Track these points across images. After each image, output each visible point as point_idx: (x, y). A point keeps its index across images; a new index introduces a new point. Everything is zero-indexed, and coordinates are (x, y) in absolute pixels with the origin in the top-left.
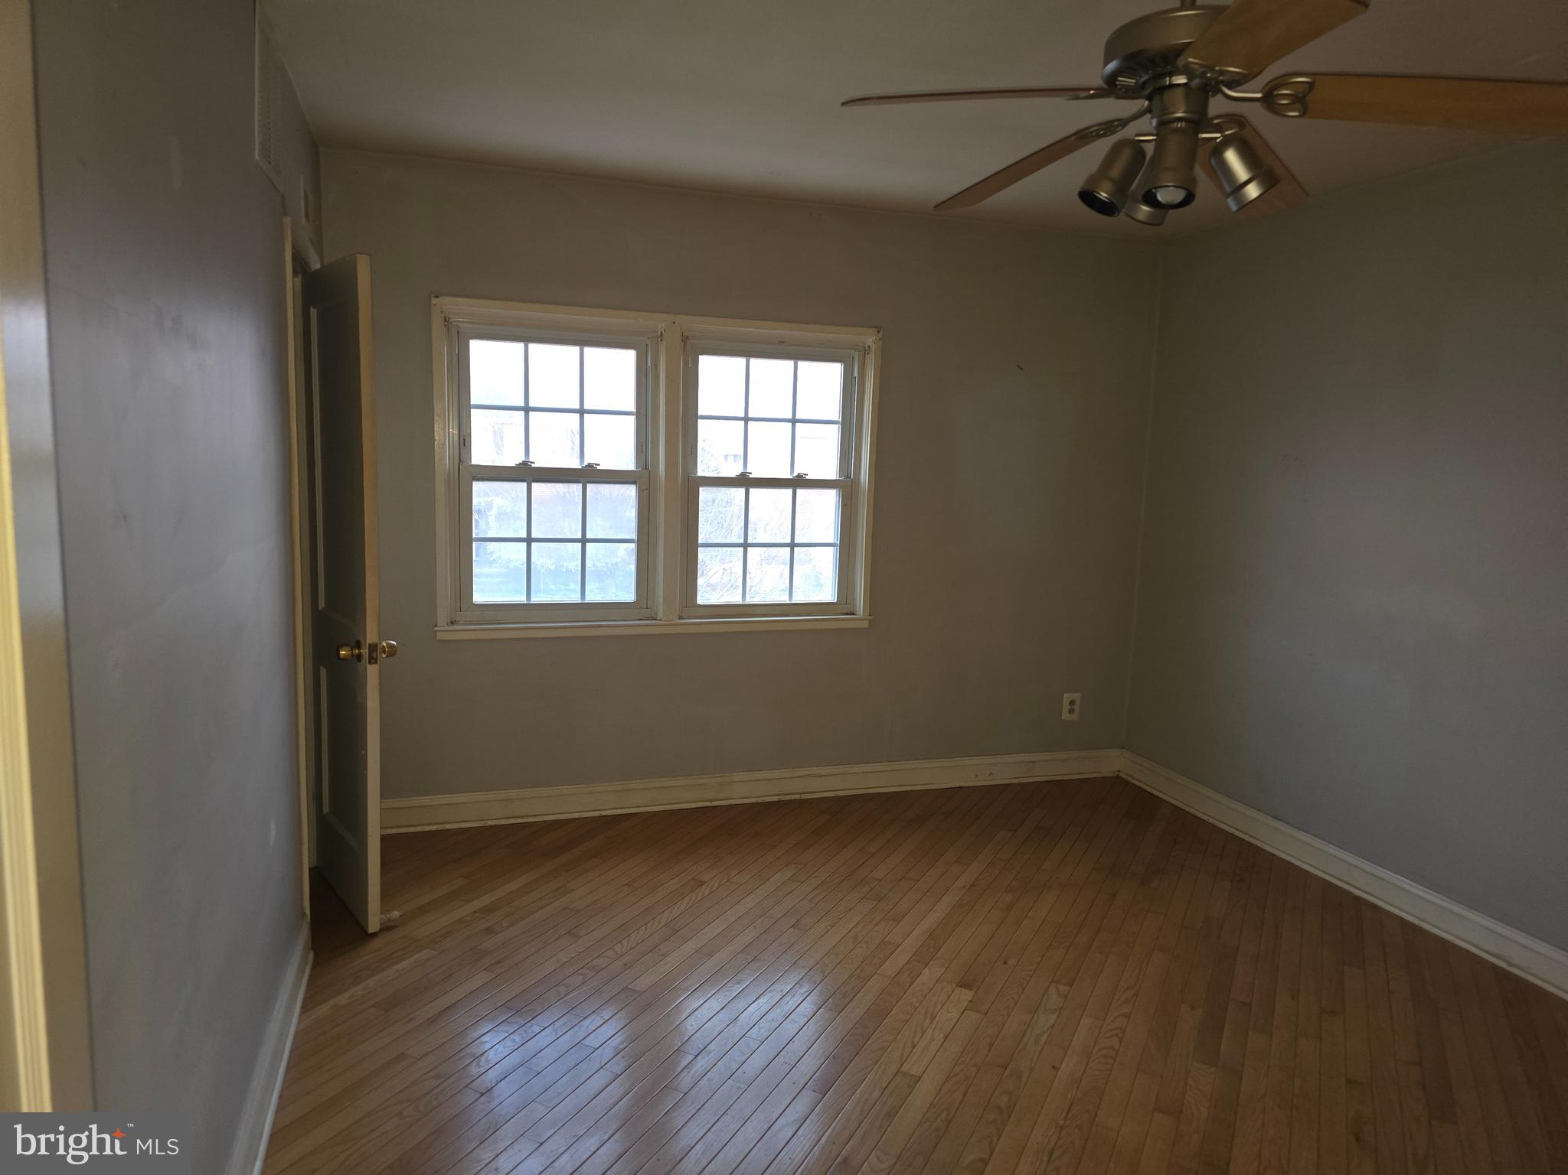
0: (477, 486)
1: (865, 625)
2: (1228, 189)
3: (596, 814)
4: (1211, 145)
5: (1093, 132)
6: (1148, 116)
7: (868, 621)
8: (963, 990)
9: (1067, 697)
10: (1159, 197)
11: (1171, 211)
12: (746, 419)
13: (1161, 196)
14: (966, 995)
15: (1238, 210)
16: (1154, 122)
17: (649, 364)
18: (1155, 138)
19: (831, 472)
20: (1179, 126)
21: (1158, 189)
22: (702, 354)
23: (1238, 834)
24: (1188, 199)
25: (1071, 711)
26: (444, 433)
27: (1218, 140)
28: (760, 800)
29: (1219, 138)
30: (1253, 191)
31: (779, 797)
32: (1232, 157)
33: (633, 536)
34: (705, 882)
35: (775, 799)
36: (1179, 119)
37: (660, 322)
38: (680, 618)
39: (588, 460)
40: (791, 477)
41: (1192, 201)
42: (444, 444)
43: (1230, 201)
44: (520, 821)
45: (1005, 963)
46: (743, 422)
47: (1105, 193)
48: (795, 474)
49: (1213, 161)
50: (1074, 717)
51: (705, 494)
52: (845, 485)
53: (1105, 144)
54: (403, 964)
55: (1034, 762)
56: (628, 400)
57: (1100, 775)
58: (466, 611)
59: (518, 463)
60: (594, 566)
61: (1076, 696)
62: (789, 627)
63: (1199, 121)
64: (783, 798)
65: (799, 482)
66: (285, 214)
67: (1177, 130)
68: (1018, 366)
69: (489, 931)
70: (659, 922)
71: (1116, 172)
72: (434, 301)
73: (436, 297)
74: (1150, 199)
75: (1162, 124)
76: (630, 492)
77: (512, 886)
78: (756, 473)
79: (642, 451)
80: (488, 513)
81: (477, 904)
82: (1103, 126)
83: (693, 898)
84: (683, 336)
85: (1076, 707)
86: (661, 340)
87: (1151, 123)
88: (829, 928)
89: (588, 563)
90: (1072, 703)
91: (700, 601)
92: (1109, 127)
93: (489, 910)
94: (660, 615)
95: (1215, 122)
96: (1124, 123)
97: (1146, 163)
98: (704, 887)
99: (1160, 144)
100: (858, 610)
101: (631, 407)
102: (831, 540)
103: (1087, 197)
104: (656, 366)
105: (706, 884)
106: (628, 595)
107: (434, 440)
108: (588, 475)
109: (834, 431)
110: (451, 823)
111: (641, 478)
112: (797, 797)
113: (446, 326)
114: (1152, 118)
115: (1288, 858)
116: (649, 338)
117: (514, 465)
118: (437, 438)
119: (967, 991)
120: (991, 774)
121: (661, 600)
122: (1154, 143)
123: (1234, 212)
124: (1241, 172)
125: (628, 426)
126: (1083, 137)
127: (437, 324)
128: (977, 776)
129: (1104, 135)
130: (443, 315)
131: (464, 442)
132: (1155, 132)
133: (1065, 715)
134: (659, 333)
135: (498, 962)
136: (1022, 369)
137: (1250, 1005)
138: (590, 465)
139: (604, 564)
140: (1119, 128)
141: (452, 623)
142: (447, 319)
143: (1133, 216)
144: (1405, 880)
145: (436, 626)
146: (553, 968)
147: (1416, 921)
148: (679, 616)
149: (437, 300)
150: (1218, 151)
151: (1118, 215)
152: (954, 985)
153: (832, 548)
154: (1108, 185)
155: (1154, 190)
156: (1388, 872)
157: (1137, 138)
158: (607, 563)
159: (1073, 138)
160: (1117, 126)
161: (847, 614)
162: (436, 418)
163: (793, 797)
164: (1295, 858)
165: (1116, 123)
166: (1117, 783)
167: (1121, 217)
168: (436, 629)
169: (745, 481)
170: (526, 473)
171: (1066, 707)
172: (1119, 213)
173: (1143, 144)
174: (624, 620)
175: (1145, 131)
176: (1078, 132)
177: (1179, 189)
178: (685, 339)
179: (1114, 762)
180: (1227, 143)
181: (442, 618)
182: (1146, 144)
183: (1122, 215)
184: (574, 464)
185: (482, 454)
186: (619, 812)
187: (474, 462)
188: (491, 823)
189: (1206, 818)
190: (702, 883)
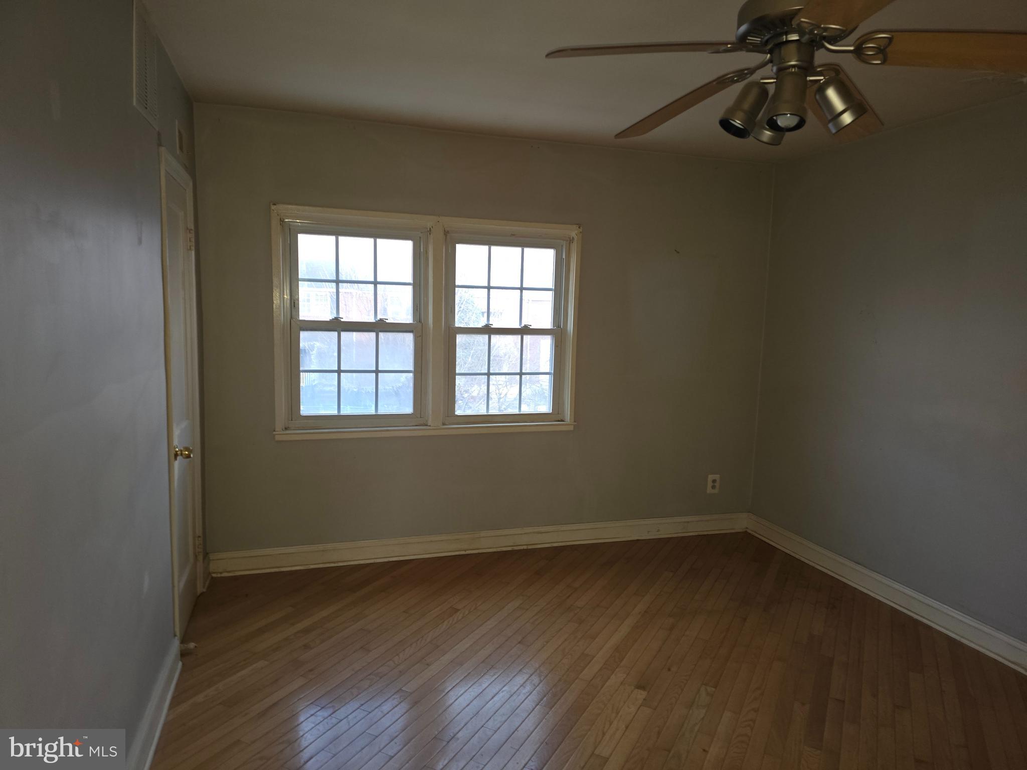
0: (303, 335)
1: (571, 428)
2: (829, 118)
3: (386, 560)
4: (816, 86)
5: (729, 78)
6: (770, 65)
7: (573, 426)
8: (639, 690)
9: (711, 477)
10: (779, 123)
11: (788, 134)
12: (489, 288)
13: (782, 122)
14: (641, 695)
15: (836, 133)
16: (775, 69)
17: (422, 250)
18: (775, 80)
19: (548, 324)
20: (793, 70)
21: (778, 117)
22: (459, 243)
23: (829, 573)
24: (800, 124)
25: (713, 487)
26: (280, 298)
27: (822, 82)
28: (499, 550)
29: (822, 80)
30: (847, 118)
31: (512, 548)
32: (832, 94)
33: (411, 368)
34: (459, 610)
35: (510, 549)
36: (793, 66)
37: (428, 221)
38: (444, 424)
39: (379, 317)
40: (520, 327)
41: (803, 125)
42: (280, 306)
43: (831, 126)
44: (333, 565)
45: (669, 670)
46: (486, 290)
47: (739, 120)
48: (523, 325)
49: (818, 97)
50: (716, 491)
51: (460, 339)
52: (557, 333)
53: (738, 88)
54: (243, 672)
55: (688, 522)
56: (407, 275)
57: (733, 531)
58: (295, 420)
59: (331, 319)
60: (384, 389)
61: (717, 477)
62: (519, 430)
63: (807, 68)
64: (516, 548)
65: (525, 331)
66: (160, 145)
67: (792, 73)
68: (676, 251)
69: (306, 647)
70: (426, 640)
71: (746, 106)
72: (273, 207)
73: (275, 204)
74: (773, 125)
75: (780, 70)
76: (409, 338)
77: (324, 613)
78: (496, 324)
79: (417, 310)
80: (311, 353)
81: (300, 626)
82: (737, 74)
83: (451, 622)
84: (445, 231)
85: (717, 484)
86: (430, 234)
87: (772, 70)
88: (545, 643)
89: (380, 386)
90: (714, 481)
91: (458, 412)
92: (741, 74)
93: (306, 631)
94: (429, 423)
95: (819, 69)
96: (752, 71)
97: (769, 98)
98: (458, 613)
99: (779, 85)
100: (566, 418)
101: (409, 279)
102: (548, 371)
103: (725, 124)
104: (426, 252)
105: (460, 612)
106: (408, 409)
107: (273, 303)
108: (380, 327)
109: (550, 295)
110: (285, 567)
111: (416, 328)
112: (525, 547)
113: (281, 224)
114: (773, 66)
115: (866, 591)
116: (421, 233)
117: (329, 320)
118: (275, 302)
119: (642, 692)
120: (658, 531)
121: (430, 412)
122: (774, 84)
123: (834, 134)
124: (838, 104)
125: (407, 293)
126: (722, 82)
127: (275, 223)
128: (649, 532)
129: (737, 81)
130: (279, 218)
131: (294, 304)
132: (775, 76)
133: (709, 490)
134: (429, 229)
135: (311, 670)
136: (678, 252)
137: (844, 702)
138: (381, 320)
139: (391, 388)
140: (748, 76)
141: (286, 429)
142: (282, 220)
143: (760, 139)
144: (950, 608)
145: (274, 431)
146: (349, 675)
147: (957, 638)
148: (443, 423)
149: (275, 207)
150: (822, 89)
151: (749, 137)
152: (633, 688)
153: (548, 376)
154: (740, 114)
155: (775, 118)
156: (937, 602)
157: (762, 81)
158: (393, 387)
159: (714, 83)
160: (747, 74)
161: (559, 421)
162: (274, 288)
163: (522, 548)
164: (871, 591)
165: (746, 72)
166: (746, 536)
167: (751, 139)
168: (274, 433)
169: (488, 330)
170: (337, 326)
171: (710, 484)
172: (749, 136)
173: (766, 86)
174: (405, 426)
175: (768, 77)
176: (719, 78)
177: (793, 116)
178: (446, 233)
179: (741, 522)
180: (827, 84)
181: (279, 424)
182: (769, 85)
183: (751, 137)
184: (371, 319)
185: (306, 313)
186: (402, 558)
187: (301, 318)
188: (312, 567)
189: (806, 561)
190: (457, 610)
